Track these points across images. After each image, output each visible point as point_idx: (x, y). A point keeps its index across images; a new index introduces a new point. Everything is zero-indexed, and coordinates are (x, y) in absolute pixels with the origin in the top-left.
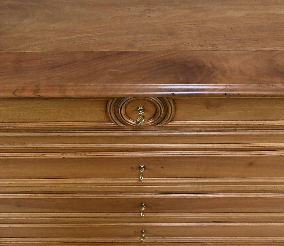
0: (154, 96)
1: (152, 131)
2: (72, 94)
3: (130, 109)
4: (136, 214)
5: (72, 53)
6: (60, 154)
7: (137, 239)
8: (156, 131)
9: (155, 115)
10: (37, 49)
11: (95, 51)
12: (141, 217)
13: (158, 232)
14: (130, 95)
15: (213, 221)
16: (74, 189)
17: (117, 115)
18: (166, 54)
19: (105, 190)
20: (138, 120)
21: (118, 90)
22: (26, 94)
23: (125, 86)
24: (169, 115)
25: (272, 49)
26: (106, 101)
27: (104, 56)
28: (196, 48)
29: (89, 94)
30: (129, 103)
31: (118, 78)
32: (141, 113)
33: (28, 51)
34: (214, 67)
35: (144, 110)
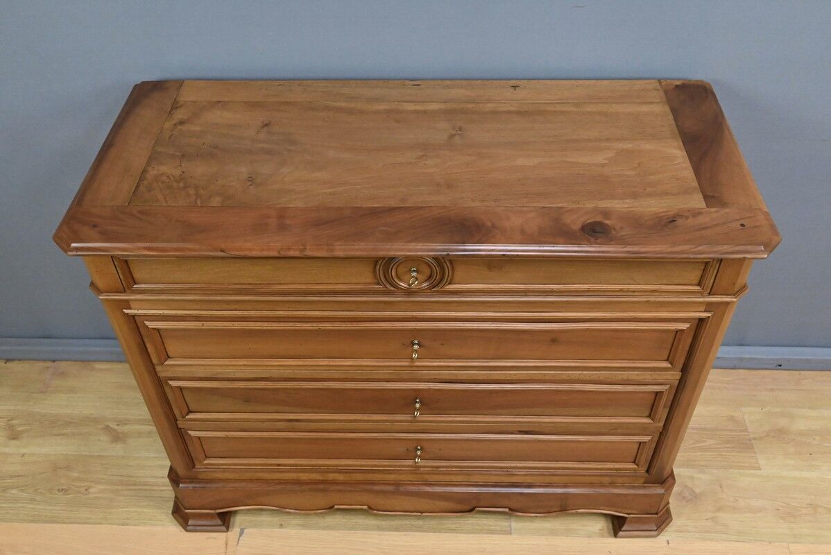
0: (429, 256)
1: (427, 296)
2: (341, 254)
3: (401, 270)
4: (407, 417)
5: (339, 208)
6: (315, 324)
7: (410, 462)
8: (432, 296)
9: (430, 277)
10: (300, 204)
11: (364, 206)
12: (415, 417)
13: (440, 450)
14: (401, 255)
15: (520, 431)
16: (325, 375)
17: (387, 277)
18: (443, 211)
19: (366, 377)
20: (411, 282)
21: (389, 250)
22: (291, 253)
23: (397, 245)
24: (446, 277)
25: (560, 205)
26: (375, 261)
27: (374, 212)
28: (475, 204)
29: (358, 253)
30: (400, 263)
31: (391, 237)
32: (414, 274)
33: (290, 206)
34: (494, 226)
35: (417, 271)
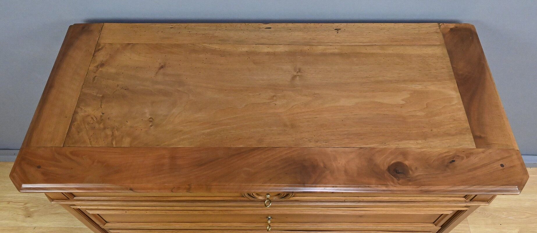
1: (277, 202)
8: (281, 202)
10: (187, 144)
14: (259, 192)
18: (289, 151)
21: (250, 189)
22: (181, 191)
23: (256, 186)
25: (372, 146)
27: (239, 153)
28: (311, 145)
29: (228, 191)
33: (179, 147)
34: (325, 167)
